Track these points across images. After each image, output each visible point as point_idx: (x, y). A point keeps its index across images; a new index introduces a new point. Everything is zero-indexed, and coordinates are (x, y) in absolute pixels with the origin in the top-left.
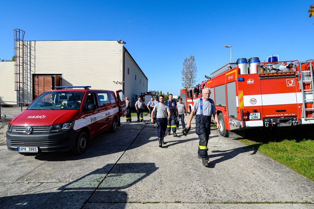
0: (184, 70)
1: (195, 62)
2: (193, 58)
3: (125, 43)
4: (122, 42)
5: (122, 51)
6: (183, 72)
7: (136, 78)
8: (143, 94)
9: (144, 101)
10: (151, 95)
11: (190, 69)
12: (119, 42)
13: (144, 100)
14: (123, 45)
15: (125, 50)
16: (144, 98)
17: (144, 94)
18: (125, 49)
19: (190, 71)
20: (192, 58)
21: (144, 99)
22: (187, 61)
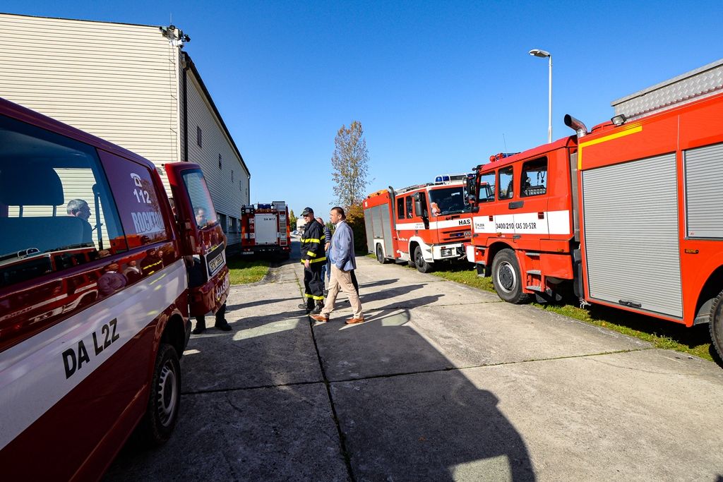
0: (339, 155)
1: (363, 136)
2: (358, 127)
3: (188, 39)
4: (176, 32)
5: (177, 62)
6: (335, 161)
7: (220, 165)
8: (248, 211)
9: (253, 231)
10: (274, 213)
11: (353, 152)
12: (165, 34)
13: (251, 227)
14: (180, 42)
15: (187, 65)
16: (251, 221)
17: (250, 209)
18: (187, 58)
19: (351, 158)
20: (356, 127)
21: (253, 225)
22: (344, 133)
